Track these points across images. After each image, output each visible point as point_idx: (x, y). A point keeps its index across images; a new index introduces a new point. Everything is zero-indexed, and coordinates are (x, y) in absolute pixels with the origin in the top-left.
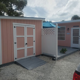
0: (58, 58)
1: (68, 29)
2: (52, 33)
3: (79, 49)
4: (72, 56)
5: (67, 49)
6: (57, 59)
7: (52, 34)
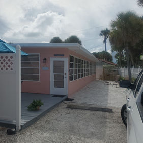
0: (21, 126)
1: (45, 59)
2: (7, 66)
3: (64, 98)
4: (52, 116)
5: (42, 101)
6: (20, 128)
7: (7, 69)
